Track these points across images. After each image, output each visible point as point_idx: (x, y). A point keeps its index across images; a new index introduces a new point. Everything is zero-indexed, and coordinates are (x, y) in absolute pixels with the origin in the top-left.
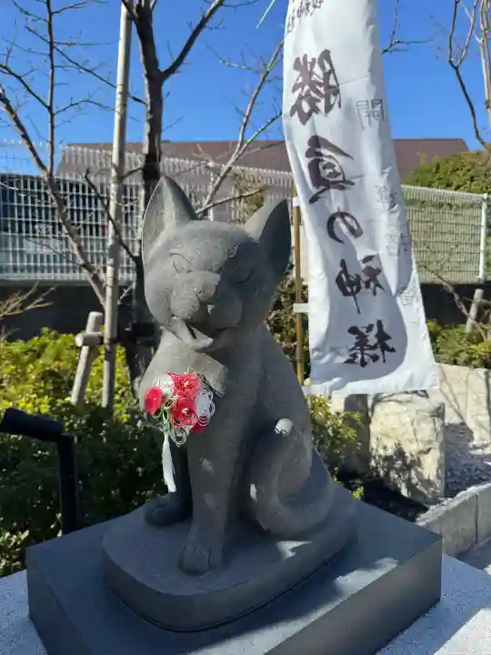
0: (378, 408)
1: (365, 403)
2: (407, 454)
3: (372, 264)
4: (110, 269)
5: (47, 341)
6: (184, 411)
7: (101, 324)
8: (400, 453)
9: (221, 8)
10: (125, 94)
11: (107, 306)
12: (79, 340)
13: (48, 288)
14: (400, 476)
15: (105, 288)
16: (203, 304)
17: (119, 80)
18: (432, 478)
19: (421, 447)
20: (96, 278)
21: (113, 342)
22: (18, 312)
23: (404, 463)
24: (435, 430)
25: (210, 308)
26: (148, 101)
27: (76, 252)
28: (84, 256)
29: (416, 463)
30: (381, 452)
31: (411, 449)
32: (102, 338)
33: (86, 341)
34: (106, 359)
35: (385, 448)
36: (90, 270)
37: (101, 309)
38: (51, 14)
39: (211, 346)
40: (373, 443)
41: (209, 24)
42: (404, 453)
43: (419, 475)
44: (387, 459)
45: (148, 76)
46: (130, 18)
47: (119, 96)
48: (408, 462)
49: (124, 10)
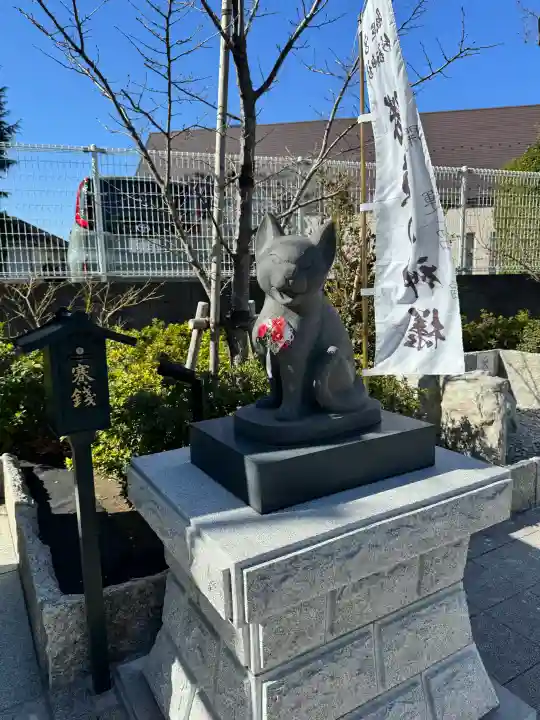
0: (448, 387)
1: (438, 384)
2: (473, 426)
3: (427, 264)
4: (214, 266)
5: (157, 330)
6: (278, 336)
7: (207, 311)
8: (466, 425)
9: (306, 29)
10: (224, 114)
11: (212, 298)
12: (190, 324)
13: (159, 284)
14: (465, 446)
15: (210, 282)
16: (287, 280)
17: (220, 103)
18: (494, 447)
19: (484, 419)
20: (203, 274)
21: (217, 325)
22: (135, 303)
23: (470, 434)
24: (498, 404)
25: (291, 281)
26: (243, 119)
27: (187, 252)
28: (193, 254)
29: (480, 433)
30: (450, 425)
31: (475, 421)
32: (208, 323)
33: (197, 326)
34: (212, 339)
35: (453, 421)
36: (199, 267)
37: (207, 300)
38: (170, 61)
39: (291, 302)
40: (444, 419)
41: (295, 44)
42: (469, 425)
43: (483, 445)
44: (454, 431)
45: (242, 96)
46: (226, 48)
47: (219, 117)
48: (473, 432)
49: (223, 41)
